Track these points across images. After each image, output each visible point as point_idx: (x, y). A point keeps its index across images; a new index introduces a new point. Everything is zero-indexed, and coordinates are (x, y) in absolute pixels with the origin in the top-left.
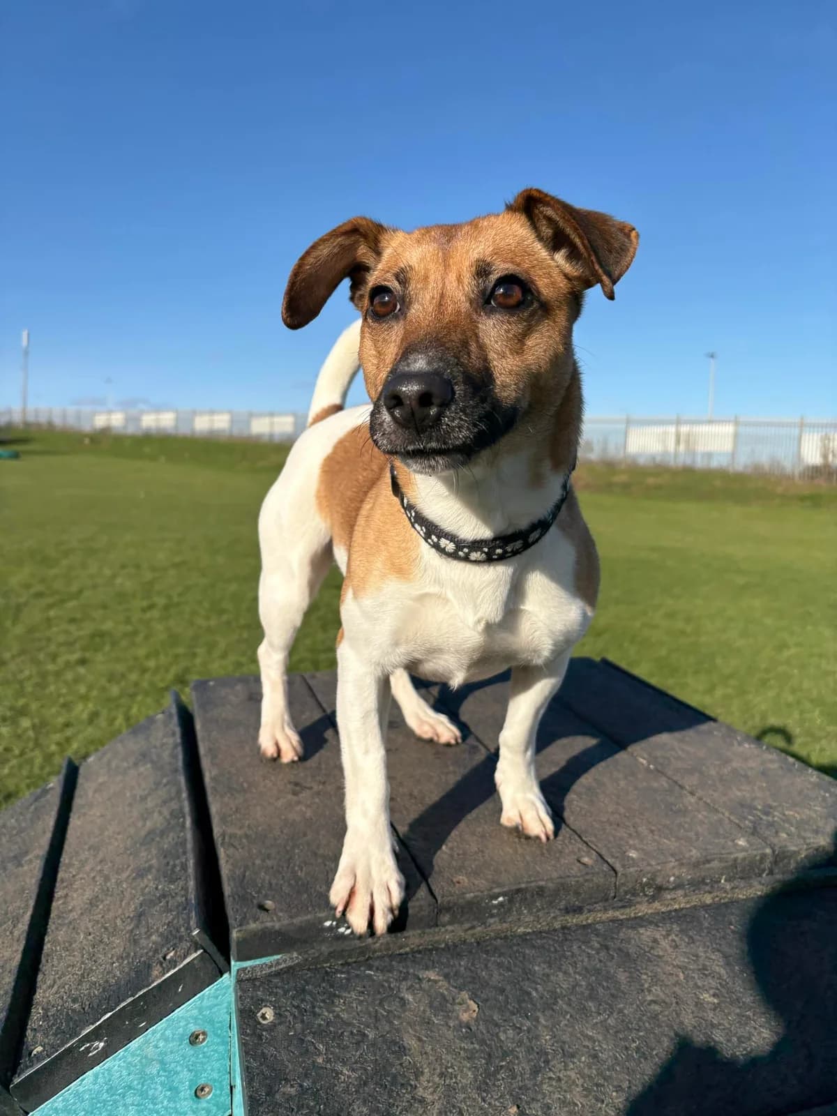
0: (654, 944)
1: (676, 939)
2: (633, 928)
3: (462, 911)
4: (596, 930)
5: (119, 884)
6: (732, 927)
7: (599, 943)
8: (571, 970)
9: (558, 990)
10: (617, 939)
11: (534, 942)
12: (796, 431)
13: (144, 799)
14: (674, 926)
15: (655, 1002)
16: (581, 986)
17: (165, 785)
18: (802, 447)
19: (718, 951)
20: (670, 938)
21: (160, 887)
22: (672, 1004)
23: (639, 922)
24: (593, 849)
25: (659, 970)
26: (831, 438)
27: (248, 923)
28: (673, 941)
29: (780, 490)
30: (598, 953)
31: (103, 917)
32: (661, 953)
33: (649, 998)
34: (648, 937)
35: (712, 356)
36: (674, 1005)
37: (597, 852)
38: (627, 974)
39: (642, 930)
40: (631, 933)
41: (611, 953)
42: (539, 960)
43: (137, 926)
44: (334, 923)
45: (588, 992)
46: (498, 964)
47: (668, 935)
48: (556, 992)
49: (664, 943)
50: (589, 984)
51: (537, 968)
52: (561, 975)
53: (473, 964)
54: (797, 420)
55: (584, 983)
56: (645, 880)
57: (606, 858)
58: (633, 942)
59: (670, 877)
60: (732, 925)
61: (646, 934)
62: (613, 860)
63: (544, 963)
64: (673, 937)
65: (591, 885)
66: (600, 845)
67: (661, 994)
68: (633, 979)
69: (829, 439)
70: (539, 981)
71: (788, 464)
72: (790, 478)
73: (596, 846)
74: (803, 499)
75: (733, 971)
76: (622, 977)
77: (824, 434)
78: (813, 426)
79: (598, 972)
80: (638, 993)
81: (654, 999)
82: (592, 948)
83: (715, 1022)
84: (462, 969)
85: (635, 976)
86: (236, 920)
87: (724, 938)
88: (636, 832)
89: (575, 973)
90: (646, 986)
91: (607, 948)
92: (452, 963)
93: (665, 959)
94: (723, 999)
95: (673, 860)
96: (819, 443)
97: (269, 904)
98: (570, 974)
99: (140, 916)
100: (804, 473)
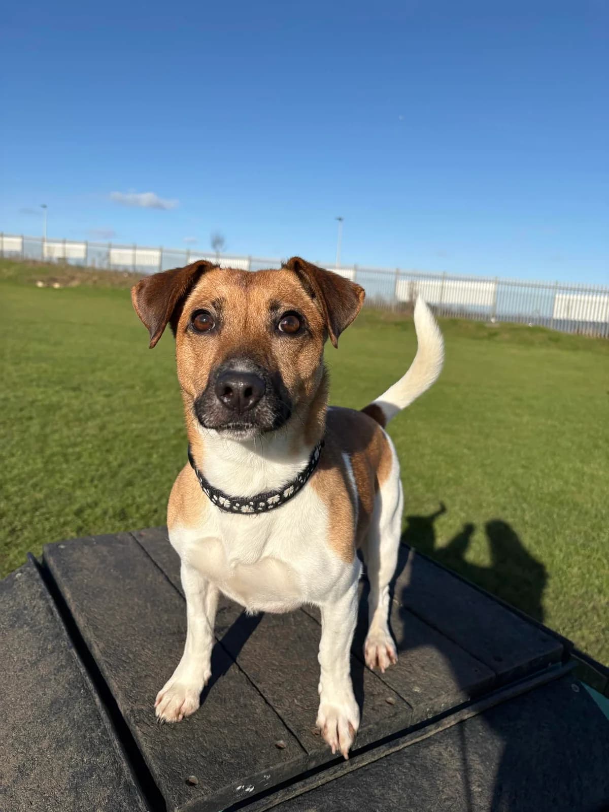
0: (441, 757)
1: (452, 750)
2: (427, 747)
3: (323, 757)
4: (406, 753)
5: (41, 752)
6: (481, 734)
7: (409, 763)
8: (396, 788)
9: (391, 804)
10: (419, 757)
11: (371, 771)
12: (393, 277)
13: (34, 664)
14: (449, 740)
15: (446, 799)
16: (404, 798)
17: (52, 652)
18: (397, 288)
19: (476, 753)
20: (448, 750)
21: (85, 759)
22: (457, 798)
23: (429, 741)
24: (392, 689)
25: (446, 775)
26: (415, 283)
27: (185, 801)
28: (450, 751)
29: (382, 318)
30: (410, 771)
31: (38, 786)
32: (445, 763)
33: (444, 797)
34: (436, 751)
35: (340, 219)
36: (458, 798)
37: (396, 692)
38: (428, 782)
39: (432, 748)
40: (426, 751)
41: (417, 769)
42: (376, 784)
43: (78, 798)
44: (243, 786)
45: (408, 801)
46: (352, 793)
47: (447, 748)
48: (390, 806)
49: (445, 755)
50: (408, 795)
51: (376, 791)
52: (391, 792)
53: (337, 797)
54: (394, 270)
55: (405, 796)
56: (428, 709)
57: (402, 696)
58: (428, 757)
59: (442, 704)
60: (480, 732)
61: (435, 749)
62: (408, 698)
63: (379, 786)
64: (449, 749)
65: (398, 720)
66: (395, 685)
67: (450, 792)
68: (433, 786)
69: (414, 284)
70: (379, 800)
71: (388, 299)
72: (389, 308)
73: (392, 685)
74: (397, 324)
75: (485, 765)
76: (426, 785)
77: (410, 281)
78: (405, 275)
79: (412, 785)
80: (437, 795)
81: (447, 797)
82: (405, 767)
83: (482, 805)
84: (331, 803)
85: (433, 782)
86: (174, 798)
87: (477, 742)
88: (413, 670)
89: (398, 788)
90: (441, 788)
91: (414, 765)
92: (323, 800)
93: (447, 766)
94: (483, 788)
95: (444, 693)
96: (407, 286)
97: (193, 778)
98: (395, 790)
99: (75, 788)
100: (397, 306)
